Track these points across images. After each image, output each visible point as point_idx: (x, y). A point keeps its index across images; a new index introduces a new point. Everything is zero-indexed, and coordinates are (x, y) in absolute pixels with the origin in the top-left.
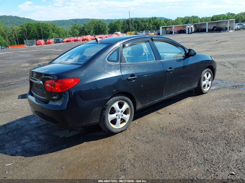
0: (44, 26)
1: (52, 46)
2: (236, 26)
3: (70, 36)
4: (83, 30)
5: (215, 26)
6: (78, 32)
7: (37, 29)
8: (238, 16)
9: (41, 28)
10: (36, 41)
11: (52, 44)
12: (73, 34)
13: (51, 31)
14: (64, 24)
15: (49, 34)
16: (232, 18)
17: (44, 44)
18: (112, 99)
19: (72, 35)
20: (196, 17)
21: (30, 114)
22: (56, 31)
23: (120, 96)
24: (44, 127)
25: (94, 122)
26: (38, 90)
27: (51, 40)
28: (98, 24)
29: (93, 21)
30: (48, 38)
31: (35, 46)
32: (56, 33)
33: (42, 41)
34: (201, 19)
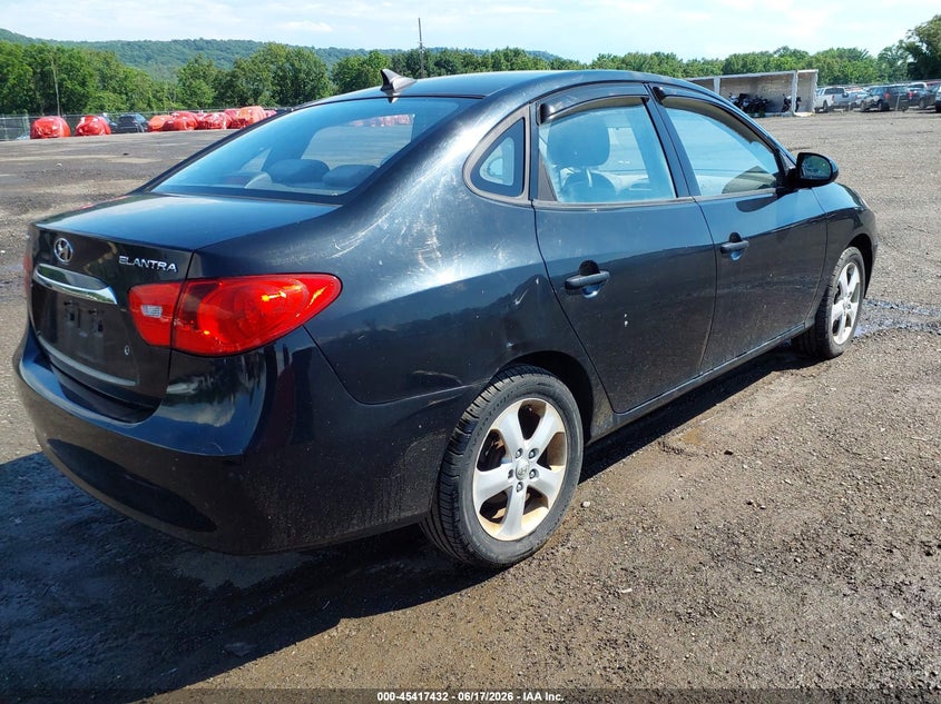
0: (64, 59)
1: (101, 143)
2: (821, 97)
3: (174, 105)
4: (230, 85)
5: (743, 92)
6: (209, 93)
7: (35, 73)
8: (818, 61)
9: (53, 67)
10: (32, 121)
11: (102, 137)
12: (190, 100)
13: (93, 83)
14: (148, 58)
15: (86, 96)
16: (800, 66)
17: (65, 136)
18: (492, 389)
19: (183, 102)
20: (668, 57)
21: (23, 452)
22: (113, 83)
23: (531, 372)
24: (110, 527)
25: (403, 514)
26: (84, 335)
27: (95, 120)
28: (293, 65)
29: (271, 52)
30: (80, 111)
31: (25, 140)
32: (115, 91)
33: (59, 122)
34: (687, 65)
